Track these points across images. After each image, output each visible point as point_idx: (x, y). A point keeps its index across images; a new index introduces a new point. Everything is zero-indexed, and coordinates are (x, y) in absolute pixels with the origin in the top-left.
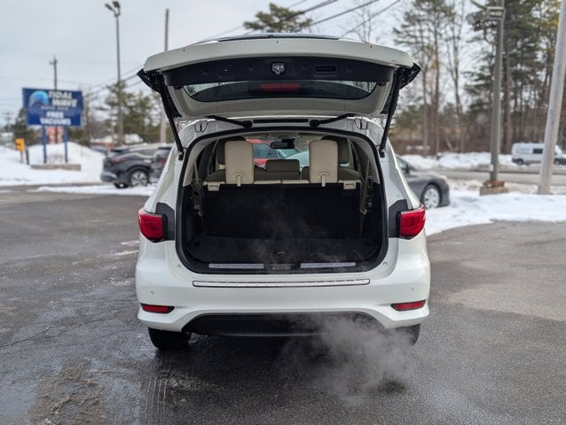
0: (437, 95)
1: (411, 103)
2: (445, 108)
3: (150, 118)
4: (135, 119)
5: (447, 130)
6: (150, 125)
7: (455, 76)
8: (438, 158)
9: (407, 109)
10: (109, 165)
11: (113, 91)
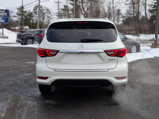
0: (138, 13)
1: (129, 16)
2: (141, 18)
3: (33, 20)
4: (27, 20)
5: (142, 26)
6: (33, 23)
7: (145, 6)
8: (138, 36)
9: (127, 18)
10: (19, 36)
11: (19, 10)
